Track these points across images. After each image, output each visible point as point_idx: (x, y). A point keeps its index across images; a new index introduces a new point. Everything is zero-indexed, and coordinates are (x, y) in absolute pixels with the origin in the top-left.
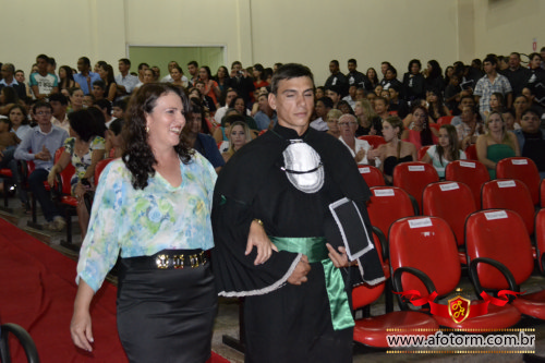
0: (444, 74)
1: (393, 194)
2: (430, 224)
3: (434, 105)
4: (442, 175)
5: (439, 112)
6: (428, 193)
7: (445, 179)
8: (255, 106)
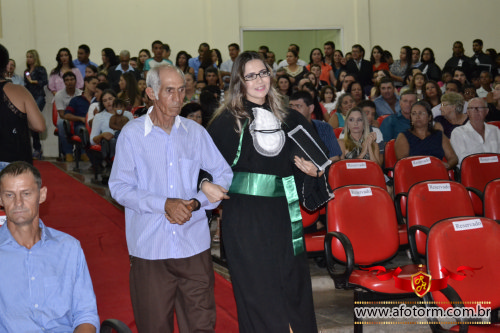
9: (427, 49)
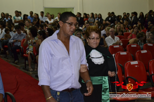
0: (145, 16)
1: (126, 54)
2: (137, 63)
3: (140, 26)
4: (142, 48)
5: (142, 28)
6: (137, 54)
7: (143, 49)
8: (84, 26)
9: (99, 14)
